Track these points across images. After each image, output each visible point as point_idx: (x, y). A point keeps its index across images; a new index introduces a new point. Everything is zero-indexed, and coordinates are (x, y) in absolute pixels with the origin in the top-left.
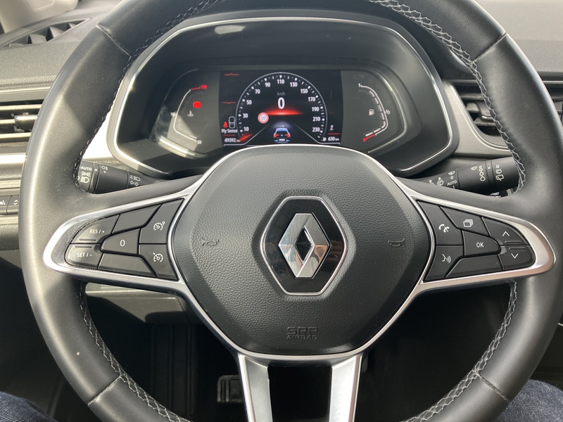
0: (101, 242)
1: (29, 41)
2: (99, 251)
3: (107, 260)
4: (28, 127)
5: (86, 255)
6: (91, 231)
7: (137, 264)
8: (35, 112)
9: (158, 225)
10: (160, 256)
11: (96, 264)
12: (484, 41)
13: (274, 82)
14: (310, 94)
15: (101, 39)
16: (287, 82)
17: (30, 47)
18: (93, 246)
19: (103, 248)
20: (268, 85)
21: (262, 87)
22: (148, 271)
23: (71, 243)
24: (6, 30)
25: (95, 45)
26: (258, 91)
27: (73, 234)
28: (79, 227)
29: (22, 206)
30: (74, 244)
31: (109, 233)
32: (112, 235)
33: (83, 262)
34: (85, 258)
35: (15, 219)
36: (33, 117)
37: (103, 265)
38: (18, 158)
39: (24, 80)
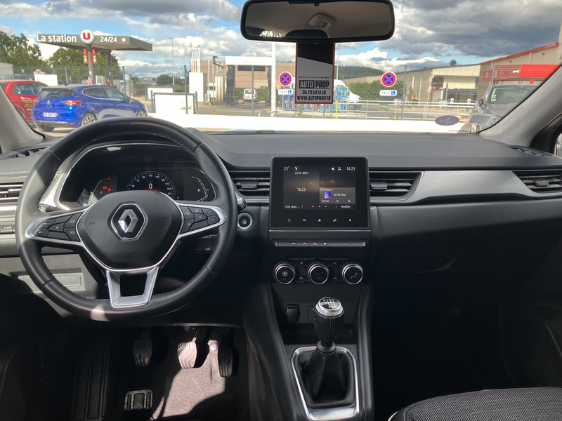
0: (48, 227)
1: (17, 156)
3: (51, 234)
4: (16, 194)
5: (42, 232)
6: (44, 224)
7: (63, 235)
8: (20, 188)
9: (72, 221)
10: (72, 232)
11: (46, 235)
12: (196, 145)
13: (146, 176)
14: (166, 182)
15: (49, 154)
16: (154, 176)
17: (16, 159)
18: (45, 229)
19: (49, 230)
20: (143, 177)
21: (141, 179)
22: (68, 238)
23: (36, 228)
24: (3, 151)
25: (47, 157)
26: (138, 180)
27: (37, 225)
29: (16, 229)
30: (38, 228)
32: (53, 225)
33: (40, 235)
35: (14, 236)
36: (20, 190)
37: (49, 236)
38: (14, 208)
39: (15, 173)
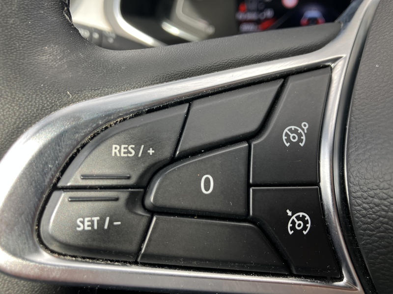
0: (144, 183)
2: (140, 212)
5: (101, 223)
6: (115, 150)
10: (302, 219)
11: (133, 247)
18: (123, 195)
19: (151, 199)
23: (55, 188)
27: (62, 159)
28: (78, 136)
30: (65, 189)
31: (167, 153)
32: (174, 160)
33: (95, 244)
34: (99, 233)
37: (154, 250)
